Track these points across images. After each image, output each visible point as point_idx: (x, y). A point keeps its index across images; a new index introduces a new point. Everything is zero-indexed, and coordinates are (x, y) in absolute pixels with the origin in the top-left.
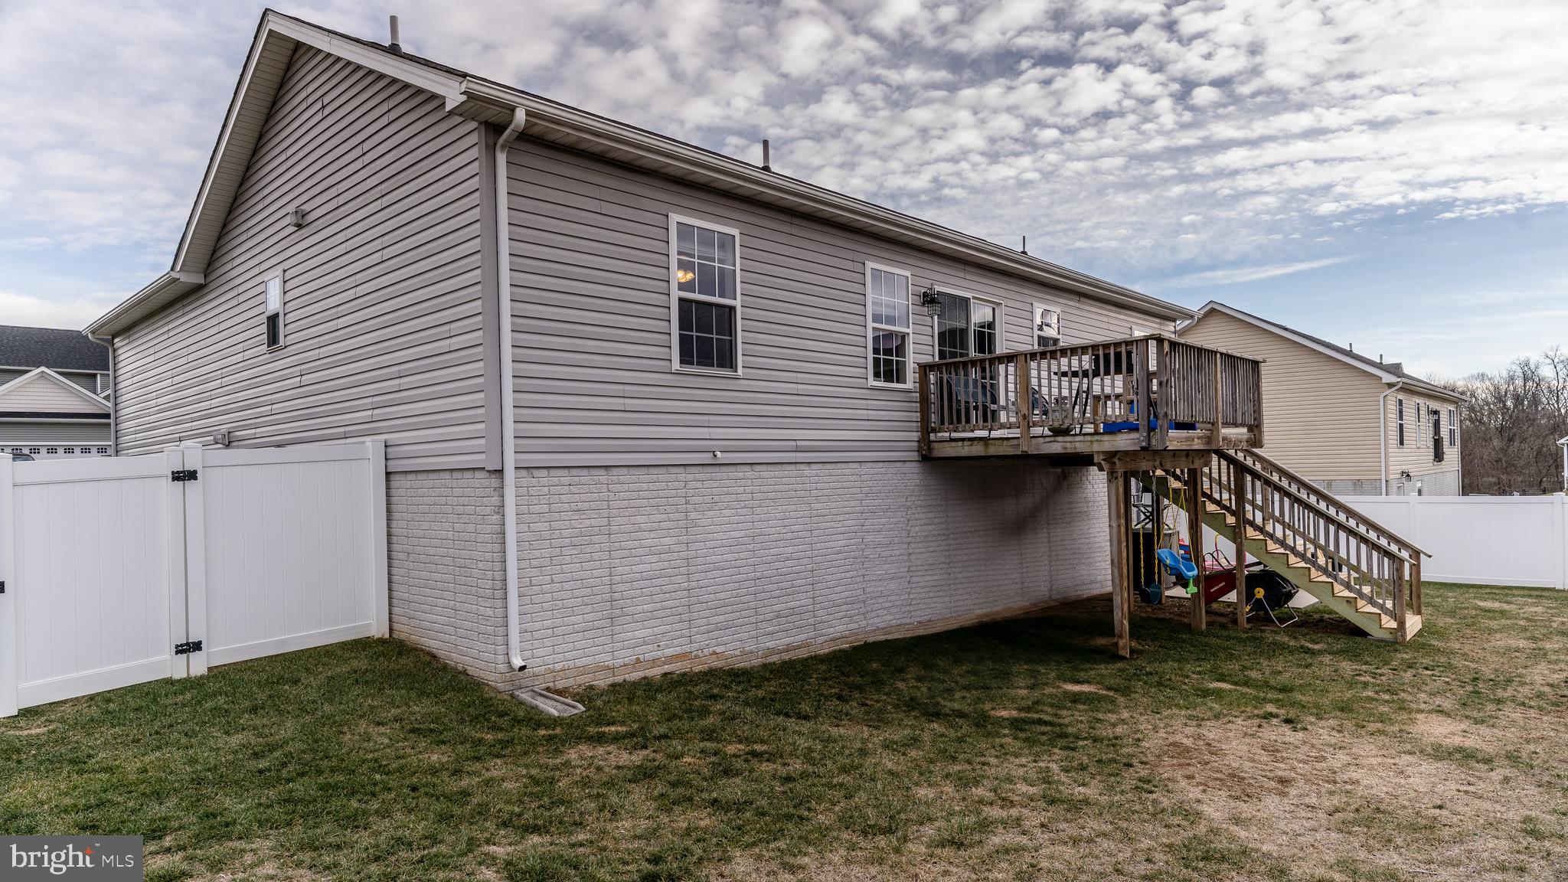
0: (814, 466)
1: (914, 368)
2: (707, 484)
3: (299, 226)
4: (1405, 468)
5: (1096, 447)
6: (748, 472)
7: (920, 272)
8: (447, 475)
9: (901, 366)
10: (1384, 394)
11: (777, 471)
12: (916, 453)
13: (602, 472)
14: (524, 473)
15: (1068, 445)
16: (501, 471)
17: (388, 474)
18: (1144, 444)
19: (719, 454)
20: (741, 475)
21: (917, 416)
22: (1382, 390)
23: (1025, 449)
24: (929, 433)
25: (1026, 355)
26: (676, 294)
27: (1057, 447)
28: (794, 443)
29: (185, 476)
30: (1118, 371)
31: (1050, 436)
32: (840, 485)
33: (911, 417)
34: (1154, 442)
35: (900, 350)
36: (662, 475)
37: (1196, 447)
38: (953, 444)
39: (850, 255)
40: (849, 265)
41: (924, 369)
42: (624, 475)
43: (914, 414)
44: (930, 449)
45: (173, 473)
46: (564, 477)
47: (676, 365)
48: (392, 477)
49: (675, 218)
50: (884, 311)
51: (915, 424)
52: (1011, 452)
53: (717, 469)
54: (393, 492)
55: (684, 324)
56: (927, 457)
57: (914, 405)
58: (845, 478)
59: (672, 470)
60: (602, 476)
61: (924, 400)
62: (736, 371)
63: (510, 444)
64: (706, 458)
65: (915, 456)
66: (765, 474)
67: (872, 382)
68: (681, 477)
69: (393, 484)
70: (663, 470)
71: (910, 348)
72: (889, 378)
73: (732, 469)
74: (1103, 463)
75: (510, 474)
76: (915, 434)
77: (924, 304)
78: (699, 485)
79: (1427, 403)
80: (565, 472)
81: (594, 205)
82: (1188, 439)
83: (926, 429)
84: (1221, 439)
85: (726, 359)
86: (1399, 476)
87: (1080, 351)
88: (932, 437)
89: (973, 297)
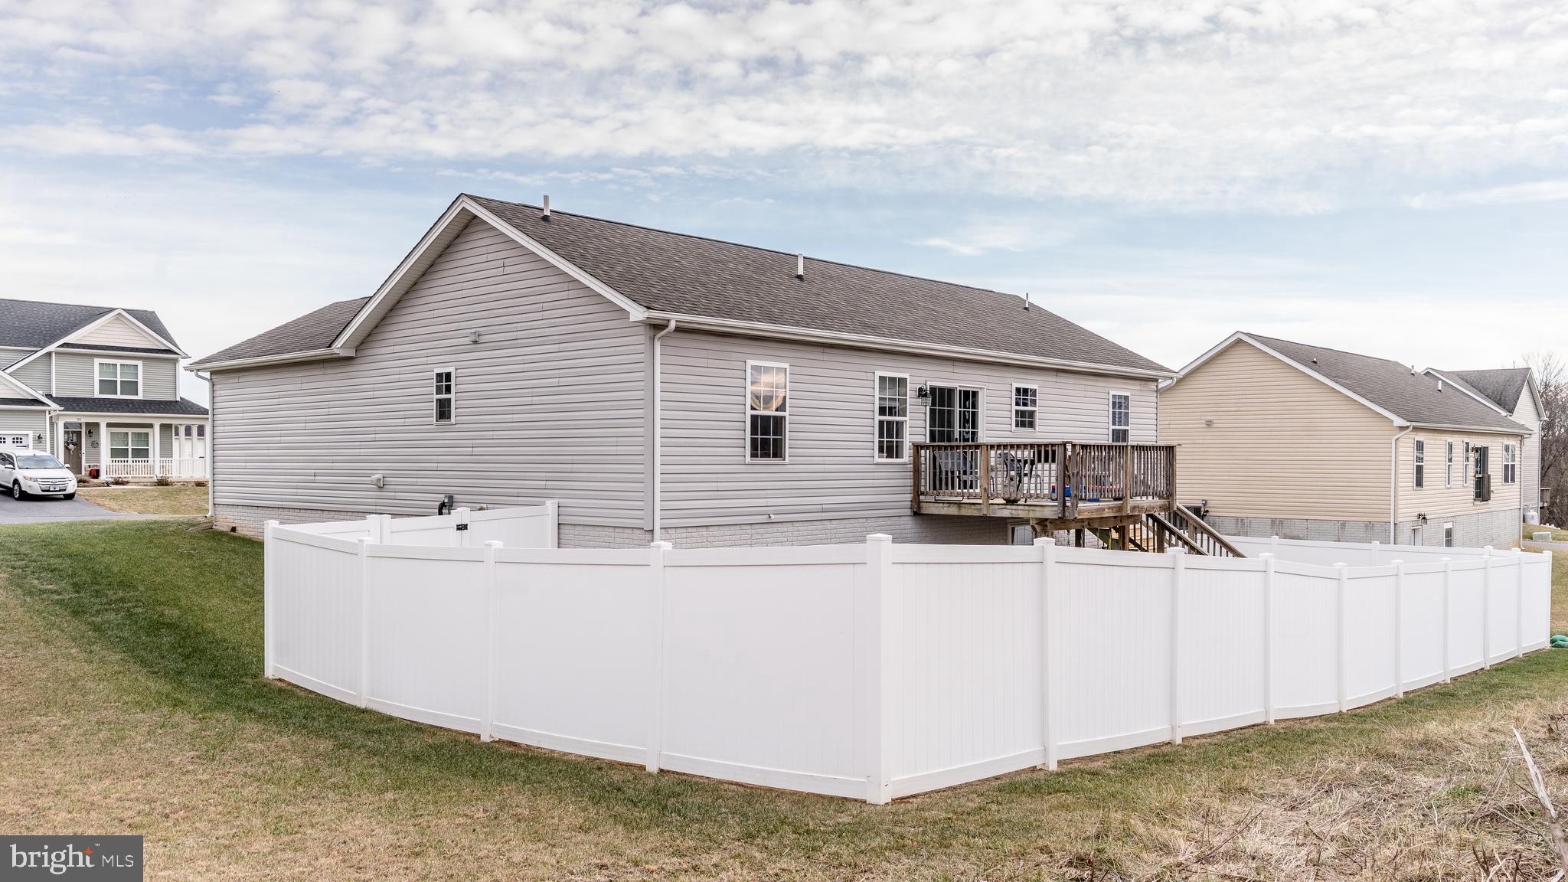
0: (834, 522)
1: (910, 446)
2: (765, 536)
3: (475, 342)
4: (1422, 511)
5: (1031, 515)
6: (790, 527)
7: (916, 373)
8: (611, 530)
9: (899, 446)
10: (1396, 437)
11: (809, 526)
12: (909, 510)
13: (704, 529)
14: (663, 530)
15: (1014, 512)
16: (652, 531)
17: (559, 524)
18: (1060, 515)
19: (772, 516)
20: (785, 529)
21: (910, 482)
22: (1393, 433)
23: (985, 513)
24: (919, 496)
25: (987, 446)
26: (749, 413)
27: (1007, 512)
28: (821, 506)
29: (462, 527)
30: (1046, 461)
31: (1003, 504)
32: (851, 535)
33: (906, 483)
34: (1067, 514)
35: (899, 434)
36: (737, 530)
37: (1107, 515)
38: (937, 505)
39: (864, 368)
40: (863, 375)
41: (917, 448)
42: (716, 531)
43: (909, 481)
44: (919, 507)
45: (457, 526)
46: (684, 533)
47: (748, 459)
48: (561, 526)
49: (751, 363)
50: (887, 404)
51: (909, 488)
52: (976, 513)
53: (770, 525)
54: (562, 536)
55: (754, 431)
56: (917, 513)
57: (909, 473)
58: (856, 530)
59: (743, 527)
60: (704, 532)
61: (917, 471)
62: (784, 460)
63: (658, 514)
64: (764, 518)
65: (908, 512)
66: (800, 528)
67: (877, 460)
68: (749, 531)
69: (562, 531)
70: (738, 527)
71: (907, 431)
72: (890, 456)
73: (780, 525)
74: (1036, 526)
75: (657, 531)
76: (909, 495)
77: (919, 396)
78: (759, 536)
79: (1467, 440)
80: (684, 530)
81: (704, 362)
82: (1098, 510)
83: (917, 493)
84: (1129, 508)
85: (778, 453)
86: (1416, 518)
87: (1022, 447)
88: (922, 497)
89: (959, 386)
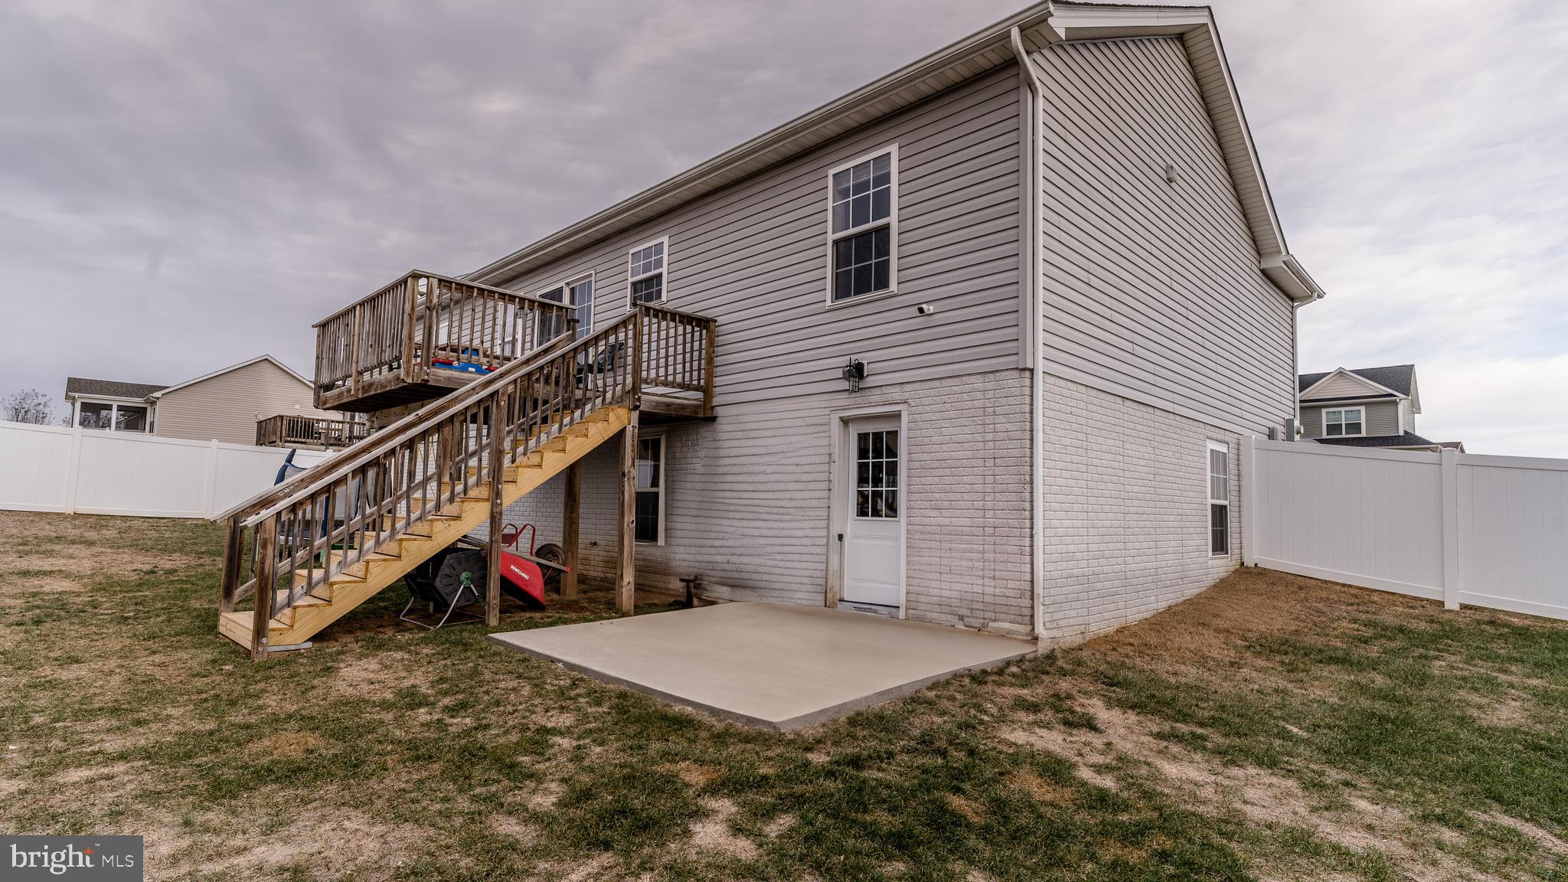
89: (567, 284)
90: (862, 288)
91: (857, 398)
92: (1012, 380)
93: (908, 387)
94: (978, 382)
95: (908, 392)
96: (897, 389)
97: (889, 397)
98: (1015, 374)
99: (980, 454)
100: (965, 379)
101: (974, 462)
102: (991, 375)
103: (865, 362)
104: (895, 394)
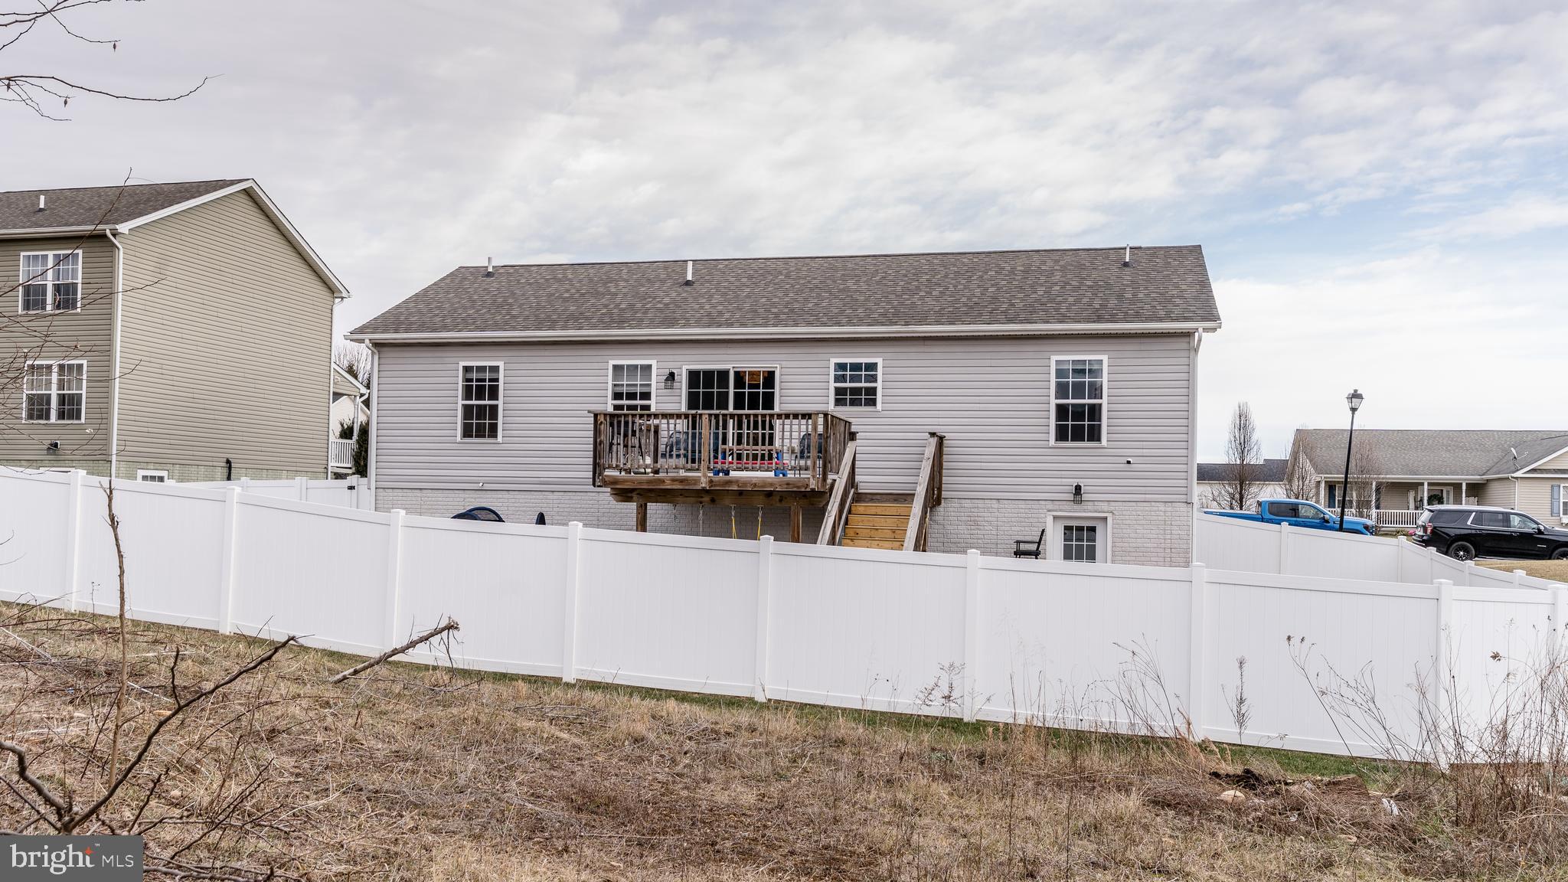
0: (557, 493)
2: (477, 500)
6: (506, 495)
7: (662, 358)
11: (527, 496)
13: (418, 491)
14: (381, 489)
19: (484, 485)
20: (500, 496)
26: (461, 403)
29: (351, 488)
36: (451, 494)
39: (595, 359)
40: (594, 365)
42: (429, 493)
46: (399, 493)
47: (459, 439)
49: (462, 364)
50: (625, 390)
53: (483, 492)
55: (468, 417)
58: (584, 502)
59: (456, 491)
60: (418, 493)
62: (497, 439)
63: (374, 477)
64: (477, 486)
66: (517, 496)
68: (462, 496)
70: (451, 492)
75: (372, 490)
78: (472, 500)
80: (400, 491)
81: (419, 367)
89: (734, 367)
90: (1078, 436)
91: (1076, 507)
92: (1183, 508)
93: (1113, 504)
94: (1162, 507)
95: (1113, 506)
96: (1106, 503)
97: (1099, 508)
98: (1185, 505)
99: (1163, 545)
100: (1153, 503)
101: (1158, 550)
102: (1170, 504)
103: (1082, 485)
104: (1105, 506)
